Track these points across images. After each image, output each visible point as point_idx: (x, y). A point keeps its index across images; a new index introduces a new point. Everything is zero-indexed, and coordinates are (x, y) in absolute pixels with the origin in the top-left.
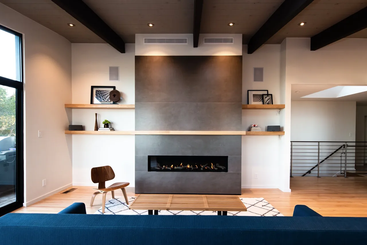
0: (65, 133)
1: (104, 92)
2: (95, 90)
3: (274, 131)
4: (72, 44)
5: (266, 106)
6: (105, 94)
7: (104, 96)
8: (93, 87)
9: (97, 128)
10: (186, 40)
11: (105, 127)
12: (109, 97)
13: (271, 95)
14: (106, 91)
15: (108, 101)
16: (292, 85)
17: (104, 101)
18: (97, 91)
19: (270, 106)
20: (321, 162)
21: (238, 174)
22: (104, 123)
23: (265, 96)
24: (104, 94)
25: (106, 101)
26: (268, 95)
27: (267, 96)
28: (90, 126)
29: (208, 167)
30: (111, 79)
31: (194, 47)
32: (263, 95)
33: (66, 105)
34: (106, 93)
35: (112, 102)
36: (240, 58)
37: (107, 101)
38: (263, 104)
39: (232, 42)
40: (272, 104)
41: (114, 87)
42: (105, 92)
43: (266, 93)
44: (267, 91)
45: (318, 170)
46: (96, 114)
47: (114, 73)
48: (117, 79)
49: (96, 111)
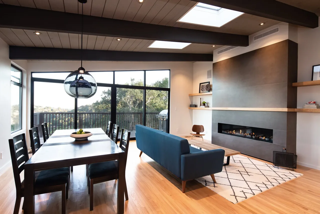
0: (189, 109)
2: (201, 85)
9: (201, 105)
11: (203, 106)
12: (205, 88)
17: (204, 91)
22: (203, 103)
28: (199, 104)
30: (208, 78)
33: (189, 95)
36: (286, 42)
37: (206, 91)
39: (278, 31)
41: (209, 82)
47: (209, 74)
48: (210, 77)
49: (201, 97)
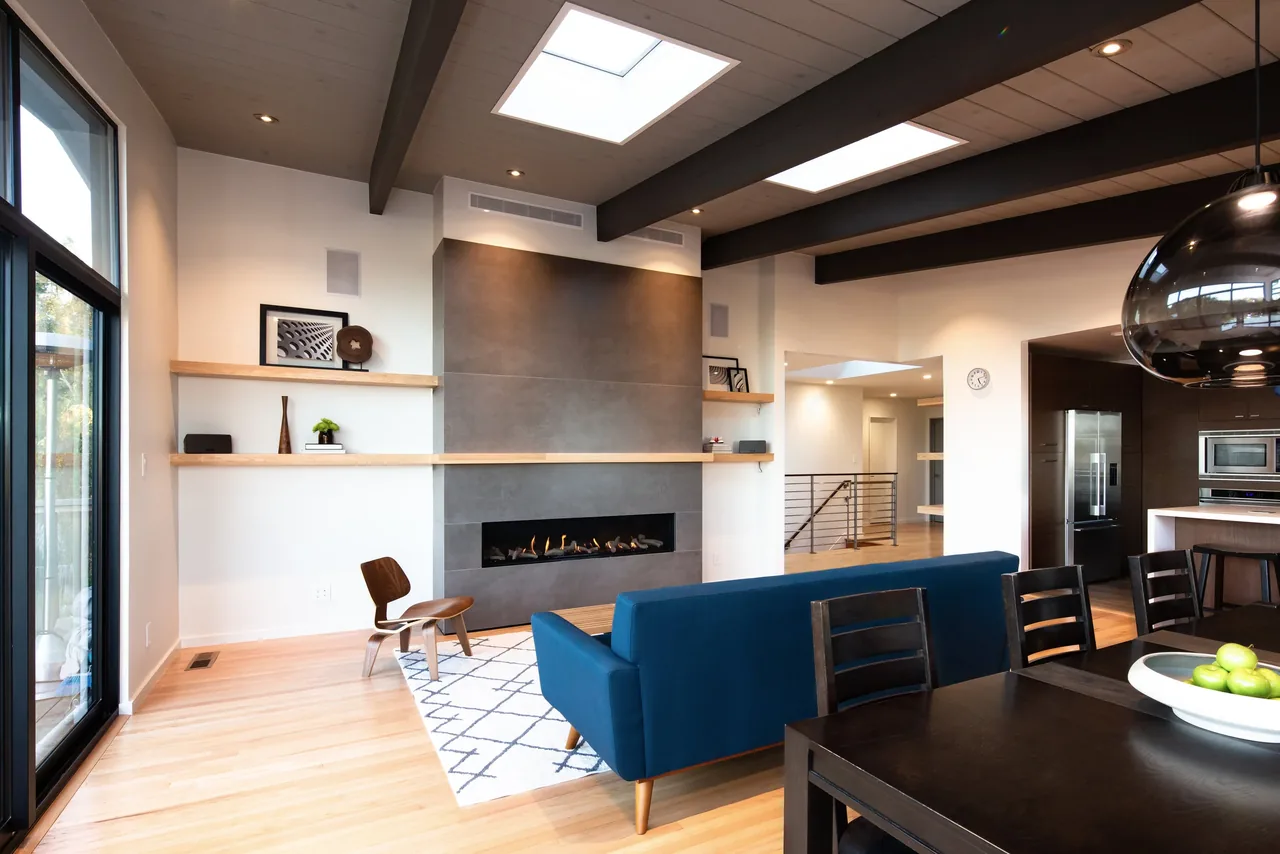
0: (172, 464)
1: (309, 327)
2: (273, 319)
3: (753, 452)
4: (179, 149)
5: (735, 395)
6: (313, 334)
7: (310, 341)
8: (265, 309)
9: (286, 446)
10: (579, 217)
11: (320, 442)
12: (327, 345)
13: (745, 370)
14: (317, 327)
15: (325, 358)
16: (786, 352)
17: (310, 356)
18: (281, 324)
19: (743, 395)
20: (817, 512)
21: (696, 554)
22: (318, 429)
23: (733, 373)
24: (309, 335)
25: (318, 358)
26: (738, 369)
27: (735, 372)
29: (625, 545)
30: (333, 288)
31: (598, 240)
32: (729, 370)
33: (171, 364)
34: (316, 333)
35: (339, 363)
36: (697, 282)
37: (322, 358)
38: (731, 390)
39: (680, 242)
40: (748, 391)
41: (344, 317)
42: (313, 327)
43: (733, 364)
44: (737, 360)
45: (812, 530)
46: (285, 400)
47: (343, 268)
48: (355, 290)
49: (283, 389)
